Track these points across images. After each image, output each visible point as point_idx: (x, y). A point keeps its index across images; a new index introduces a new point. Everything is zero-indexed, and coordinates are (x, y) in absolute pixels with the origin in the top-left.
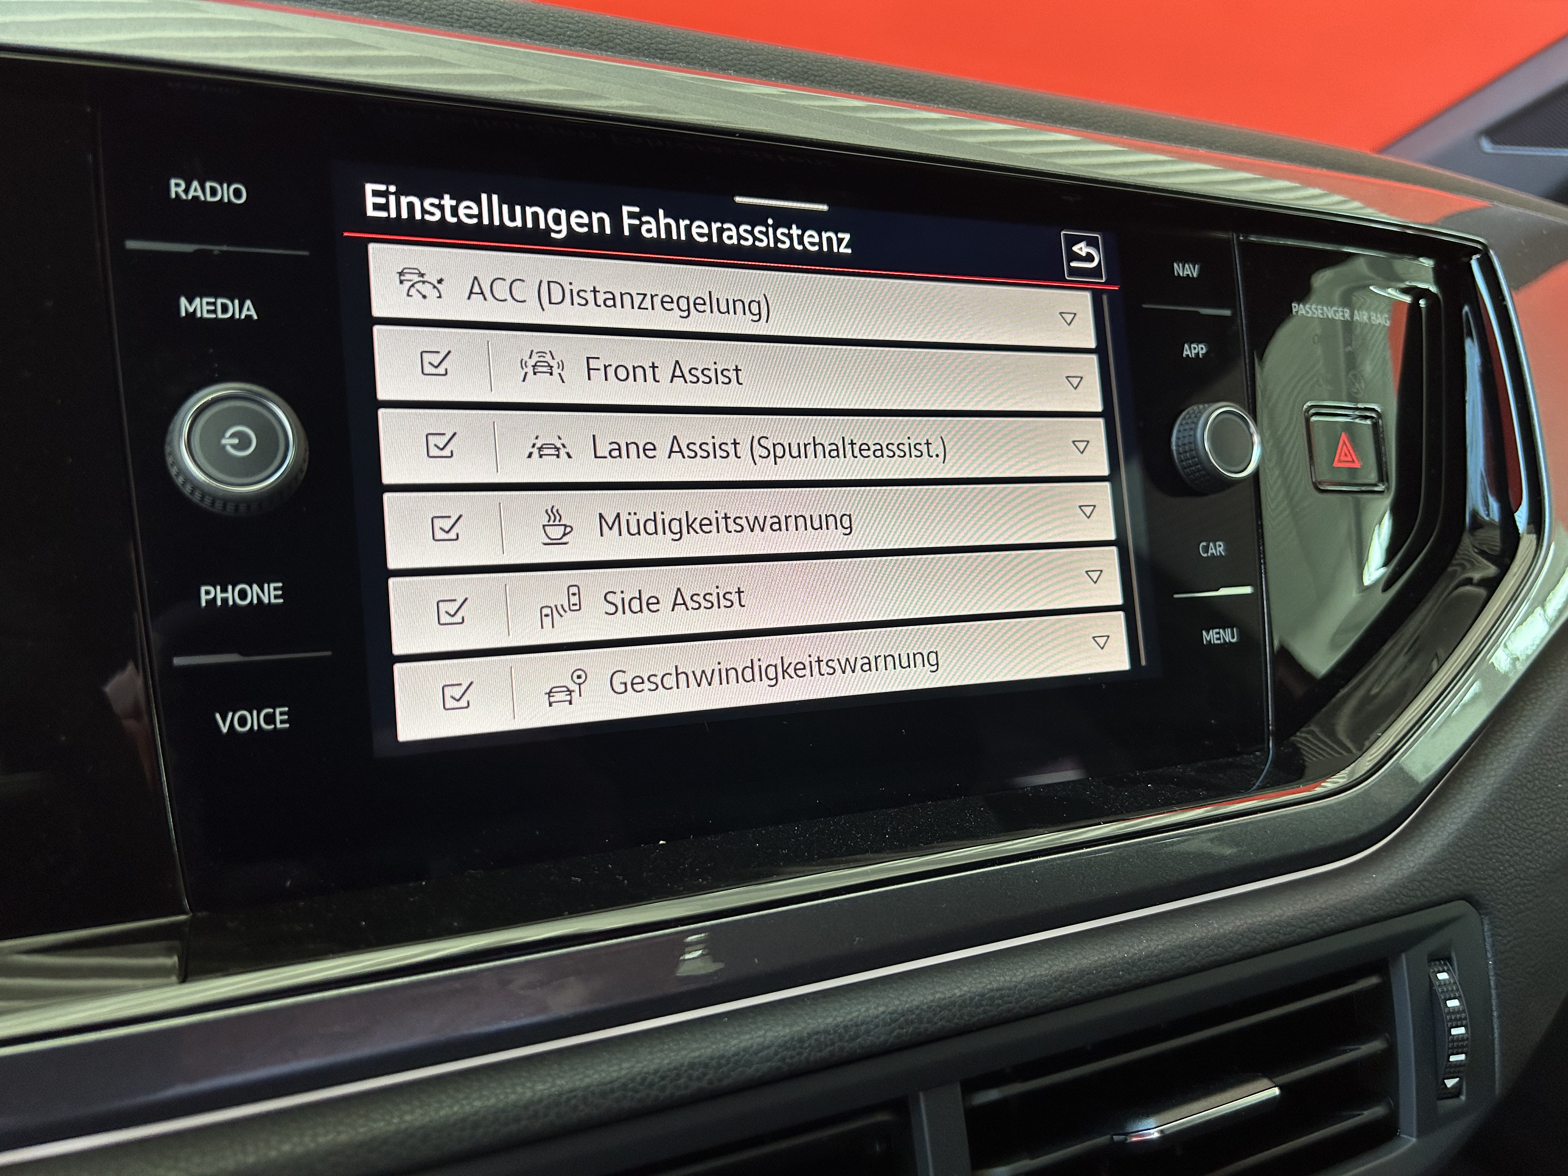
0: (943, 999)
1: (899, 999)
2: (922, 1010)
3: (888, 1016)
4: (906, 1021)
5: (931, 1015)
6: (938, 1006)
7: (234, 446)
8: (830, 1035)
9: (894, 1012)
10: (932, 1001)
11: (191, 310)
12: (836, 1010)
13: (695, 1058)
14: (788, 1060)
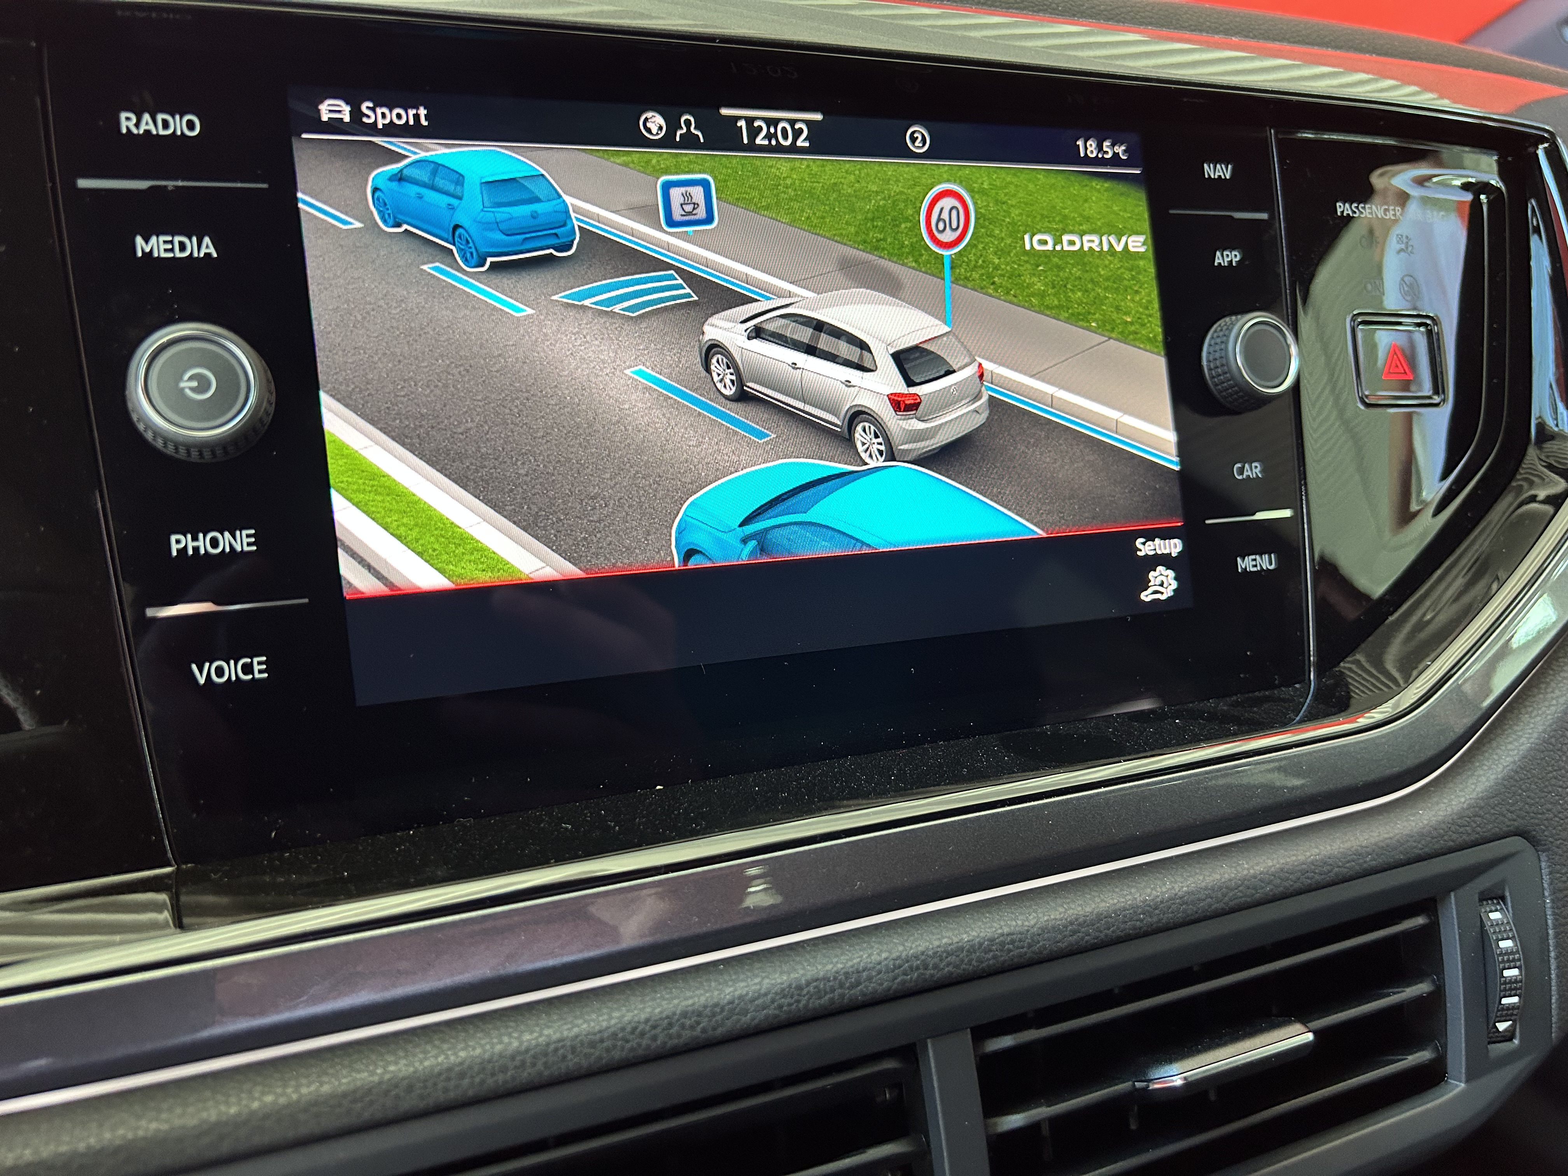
0: (950, 945)
1: (904, 945)
2: (927, 955)
3: (892, 963)
4: (911, 968)
5: (936, 960)
6: (945, 951)
7: (193, 389)
8: (829, 981)
9: (899, 957)
10: (939, 946)
11: (147, 250)
12: (836, 956)
13: (687, 1007)
14: (785, 1008)
